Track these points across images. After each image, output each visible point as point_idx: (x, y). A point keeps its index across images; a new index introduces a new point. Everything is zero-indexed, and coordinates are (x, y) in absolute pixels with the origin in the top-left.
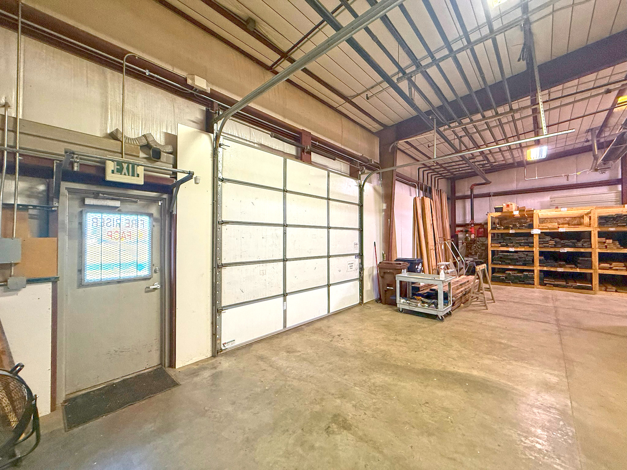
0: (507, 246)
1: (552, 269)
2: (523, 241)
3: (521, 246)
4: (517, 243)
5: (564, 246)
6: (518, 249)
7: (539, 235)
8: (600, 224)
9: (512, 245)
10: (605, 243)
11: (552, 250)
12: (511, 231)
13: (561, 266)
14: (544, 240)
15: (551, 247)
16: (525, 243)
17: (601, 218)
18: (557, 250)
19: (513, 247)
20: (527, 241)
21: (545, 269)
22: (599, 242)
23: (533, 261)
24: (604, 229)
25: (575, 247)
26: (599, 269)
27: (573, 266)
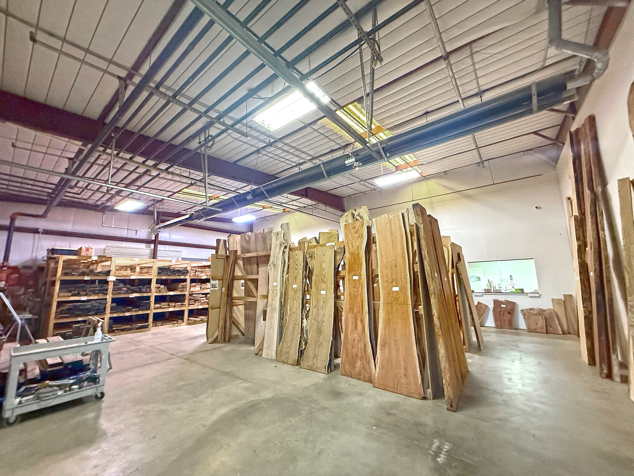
0: (78, 295)
1: (121, 315)
2: (97, 289)
3: (94, 294)
4: (91, 291)
5: (134, 292)
6: (92, 298)
7: (114, 282)
8: (159, 273)
9: (84, 293)
10: (159, 288)
11: (124, 296)
12: (86, 278)
13: (128, 311)
14: (118, 287)
15: (124, 294)
16: (99, 290)
17: (160, 268)
18: (127, 296)
19: (86, 295)
20: (102, 289)
21: (115, 315)
22: (156, 288)
23: (105, 308)
24: (160, 277)
25: (141, 292)
26: (154, 309)
27: (138, 309)
